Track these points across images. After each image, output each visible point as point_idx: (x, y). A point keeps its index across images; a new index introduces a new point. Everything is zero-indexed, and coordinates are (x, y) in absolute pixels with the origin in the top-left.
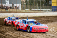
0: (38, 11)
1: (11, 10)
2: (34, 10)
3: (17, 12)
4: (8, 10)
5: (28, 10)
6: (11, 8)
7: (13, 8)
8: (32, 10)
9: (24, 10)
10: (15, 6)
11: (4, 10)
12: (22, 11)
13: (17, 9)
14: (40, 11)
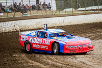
0: (93, 10)
1: (34, 13)
2: (84, 9)
3: (46, 17)
4: (28, 14)
5: (71, 9)
6: (33, 8)
7: (39, 9)
8: (80, 9)
9: (62, 10)
10: (42, 4)
11: (20, 13)
12: (58, 13)
13: (48, 9)
14: (97, 10)
